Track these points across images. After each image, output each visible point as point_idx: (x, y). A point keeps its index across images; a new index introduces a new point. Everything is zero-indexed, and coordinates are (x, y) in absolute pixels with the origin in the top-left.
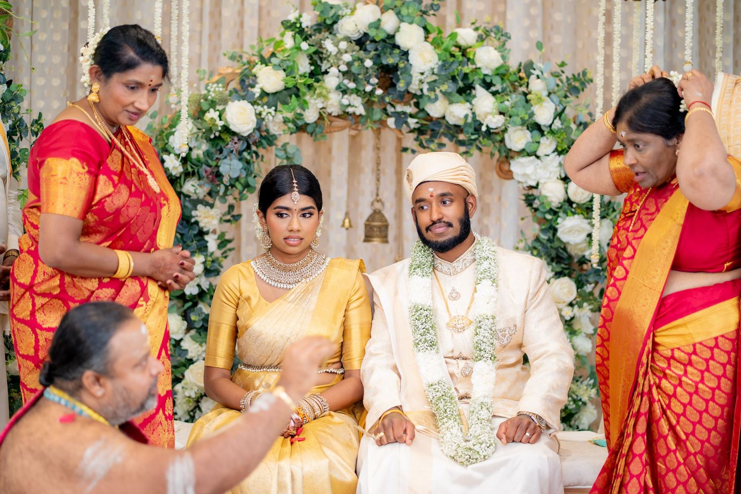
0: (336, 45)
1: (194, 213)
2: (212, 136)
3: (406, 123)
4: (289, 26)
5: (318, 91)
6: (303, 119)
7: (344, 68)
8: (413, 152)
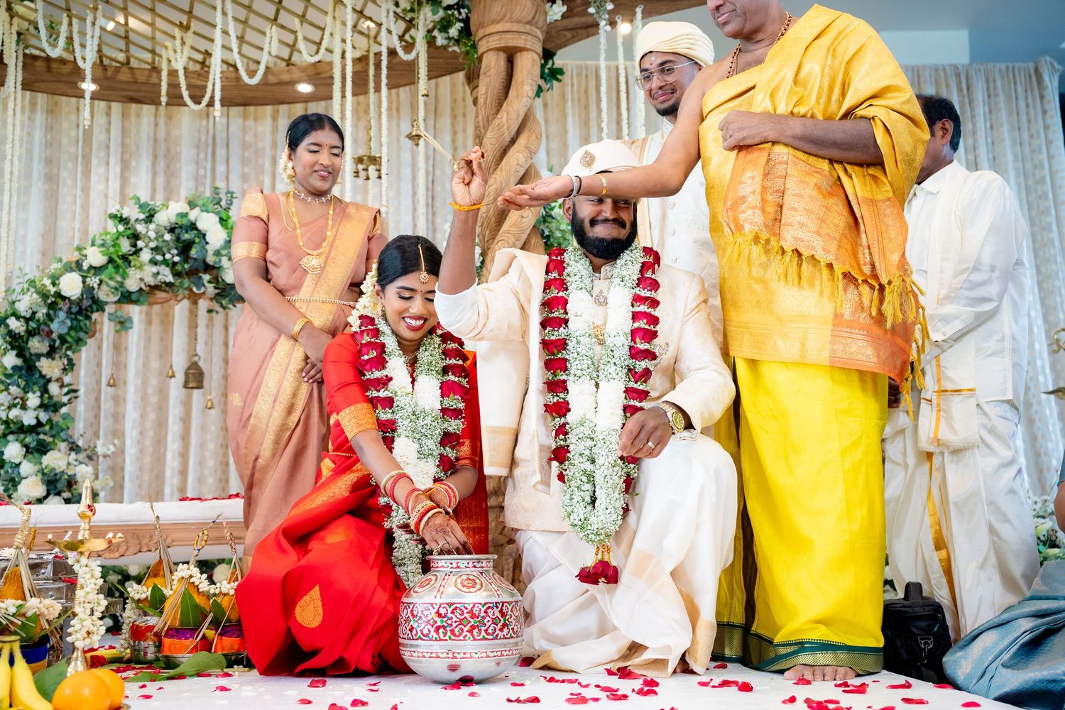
0: (147, 228)
1: (37, 364)
2: (49, 301)
3: (204, 285)
4: (113, 217)
5: (132, 264)
6: (124, 287)
7: (153, 245)
8: (217, 312)
